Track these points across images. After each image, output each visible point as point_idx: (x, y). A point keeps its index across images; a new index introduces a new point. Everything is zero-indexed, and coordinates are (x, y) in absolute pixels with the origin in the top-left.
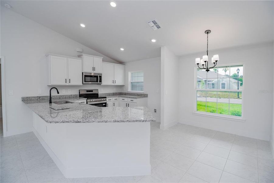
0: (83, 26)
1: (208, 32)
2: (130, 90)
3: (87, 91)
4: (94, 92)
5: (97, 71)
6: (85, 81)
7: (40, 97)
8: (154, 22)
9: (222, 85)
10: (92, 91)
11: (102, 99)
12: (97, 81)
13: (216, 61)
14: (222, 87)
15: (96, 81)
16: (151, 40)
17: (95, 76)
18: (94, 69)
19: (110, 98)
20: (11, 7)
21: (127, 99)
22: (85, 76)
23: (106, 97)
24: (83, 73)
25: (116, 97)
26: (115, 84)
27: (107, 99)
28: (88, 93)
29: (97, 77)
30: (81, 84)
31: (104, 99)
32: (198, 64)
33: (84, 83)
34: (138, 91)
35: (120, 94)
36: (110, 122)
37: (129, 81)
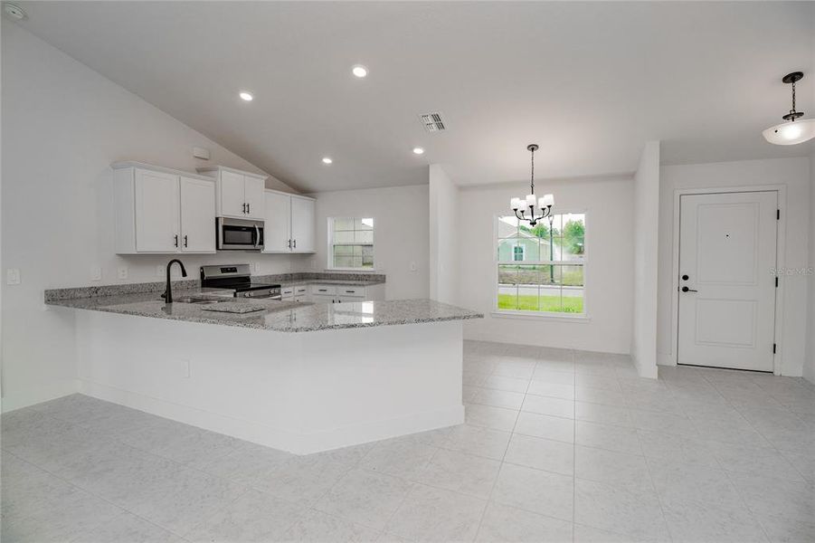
0: (246, 97)
1: (533, 148)
2: (331, 266)
3: (224, 270)
4: (239, 273)
5: (254, 215)
6: (224, 243)
7: (99, 289)
8: (436, 118)
9: (516, 252)
10: (234, 270)
11: (272, 291)
12: (253, 243)
13: (549, 206)
14: (516, 256)
15: (250, 242)
16: (412, 149)
17: (248, 229)
18: (246, 208)
19: (288, 287)
20: (25, 17)
21: (334, 288)
22: (225, 228)
23: (279, 286)
24: (217, 219)
25: (302, 285)
26: (295, 251)
27: (283, 290)
28: (225, 274)
29: (253, 230)
30: (212, 249)
31: (277, 291)
32: (516, 210)
33: (221, 246)
34: (356, 269)
35: (303, 277)
36: (410, 322)
37: (329, 243)
